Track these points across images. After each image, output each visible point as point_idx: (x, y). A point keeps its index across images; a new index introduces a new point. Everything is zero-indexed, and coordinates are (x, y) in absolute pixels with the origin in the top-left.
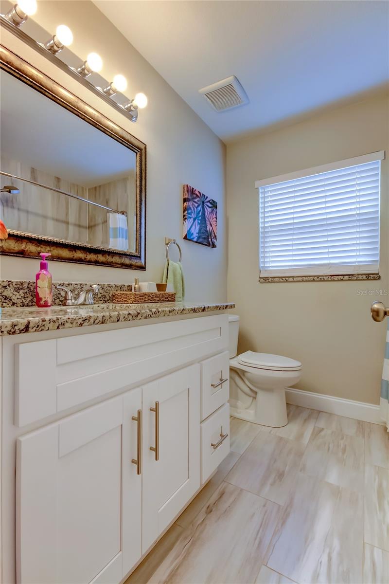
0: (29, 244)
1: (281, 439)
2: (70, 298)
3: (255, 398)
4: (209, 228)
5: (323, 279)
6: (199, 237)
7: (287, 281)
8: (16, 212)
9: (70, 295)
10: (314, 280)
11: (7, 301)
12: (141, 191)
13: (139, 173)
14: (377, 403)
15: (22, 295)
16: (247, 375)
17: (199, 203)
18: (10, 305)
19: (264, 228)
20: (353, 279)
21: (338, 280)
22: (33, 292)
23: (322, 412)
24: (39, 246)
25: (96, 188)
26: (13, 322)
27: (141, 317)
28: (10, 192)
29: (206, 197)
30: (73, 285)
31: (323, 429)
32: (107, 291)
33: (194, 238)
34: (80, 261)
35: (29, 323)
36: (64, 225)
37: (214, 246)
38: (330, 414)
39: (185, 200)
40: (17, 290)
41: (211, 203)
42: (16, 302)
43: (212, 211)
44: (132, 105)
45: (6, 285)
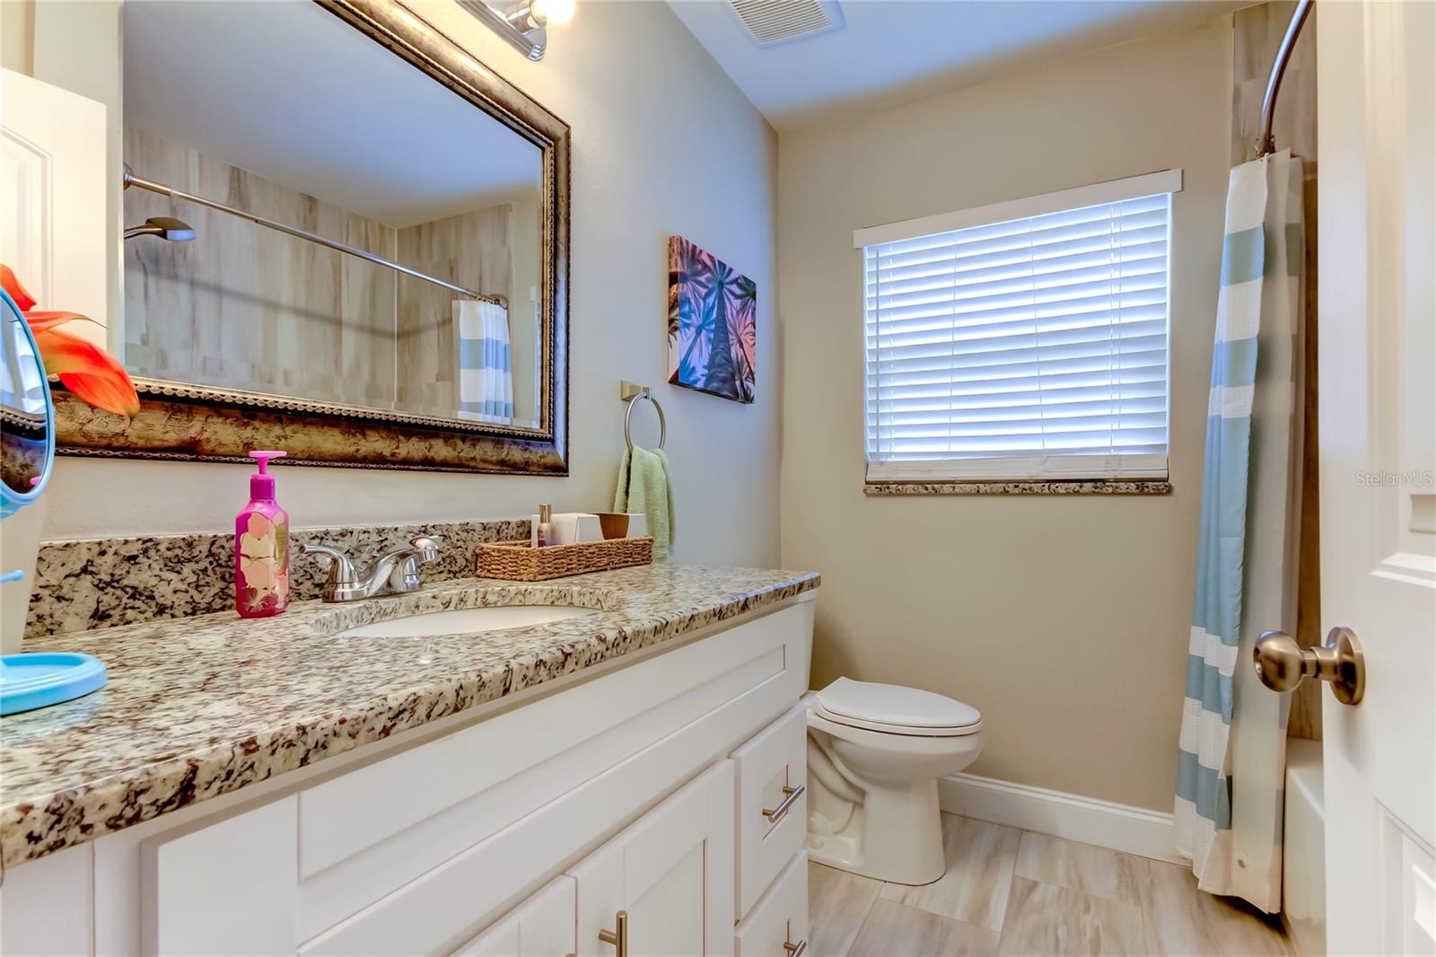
0: (215, 419)
1: (932, 919)
2: (346, 578)
3: (859, 805)
4: (735, 351)
5: (1030, 489)
6: (710, 378)
7: (936, 493)
8: (183, 290)
9: (346, 566)
10: (1006, 493)
11: (137, 603)
12: (555, 256)
13: (549, 206)
14: (1168, 807)
15: (188, 581)
16: (840, 746)
17: (710, 286)
18: (149, 614)
19: (878, 352)
20: (1104, 490)
21: (1068, 494)
22: (228, 566)
23: (1028, 831)
24: (246, 425)
25: (419, 228)
26: (130, 783)
27: (573, 666)
28: (163, 235)
29: (727, 270)
30: (355, 534)
31: (1035, 884)
32: (459, 544)
33: (696, 381)
34: (379, 462)
35: (194, 770)
36: (329, 330)
37: (748, 399)
38: (1050, 839)
39: (673, 279)
40: (174, 564)
41: (740, 286)
42: (168, 603)
43: (743, 308)
44: (529, 14)
45: (136, 553)
